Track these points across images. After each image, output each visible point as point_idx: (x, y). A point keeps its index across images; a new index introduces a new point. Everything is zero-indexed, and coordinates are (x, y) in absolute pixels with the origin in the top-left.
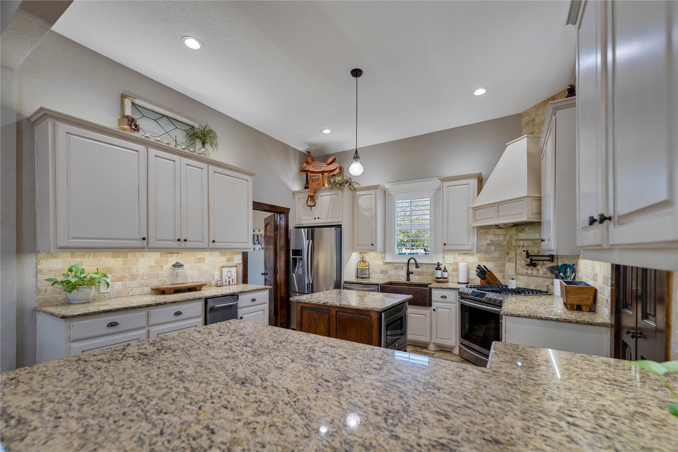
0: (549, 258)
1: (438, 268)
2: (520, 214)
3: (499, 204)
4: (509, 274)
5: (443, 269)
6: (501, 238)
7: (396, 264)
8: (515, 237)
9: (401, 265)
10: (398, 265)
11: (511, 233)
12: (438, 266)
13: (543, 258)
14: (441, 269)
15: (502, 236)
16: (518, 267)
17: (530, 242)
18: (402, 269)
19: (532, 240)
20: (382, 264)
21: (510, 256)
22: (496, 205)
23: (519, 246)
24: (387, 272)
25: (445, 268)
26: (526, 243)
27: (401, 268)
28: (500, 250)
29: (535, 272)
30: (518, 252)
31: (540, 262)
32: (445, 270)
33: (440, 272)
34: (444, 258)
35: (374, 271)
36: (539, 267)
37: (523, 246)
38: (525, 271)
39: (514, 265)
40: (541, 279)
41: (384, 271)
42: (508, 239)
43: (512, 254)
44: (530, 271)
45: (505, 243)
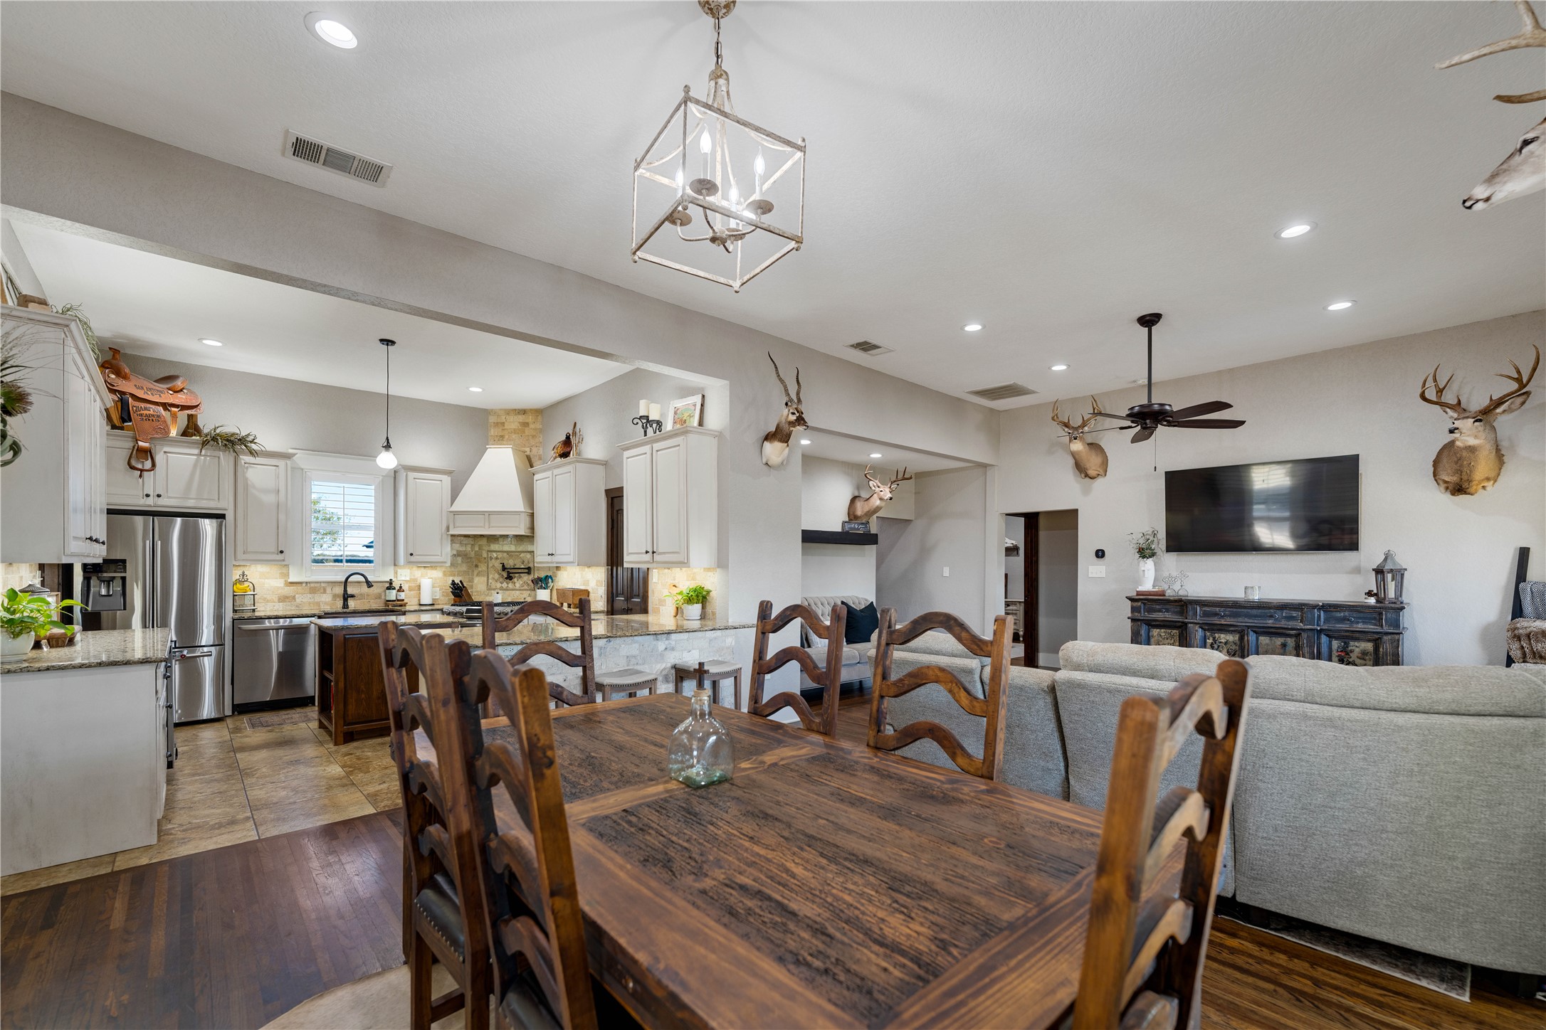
0: (526, 571)
1: (390, 587)
2: (516, 527)
3: (490, 513)
4: (479, 589)
5: (397, 588)
6: (469, 548)
7: (312, 585)
8: (486, 548)
9: (323, 585)
10: (316, 585)
11: (480, 543)
12: (391, 583)
13: (520, 571)
14: (394, 589)
15: (470, 546)
16: (490, 581)
17: (505, 554)
18: (325, 591)
19: (508, 552)
20: (282, 585)
21: (480, 569)
22: (486, 514)
23: (491, 558)
24: (294, 598)
25: (401, 587)
26: (500, 555)
27: (322, 591)
28: (468, 562)
29: (511, 585)
30: (490, 565)
31: (517, 575)
32: (401, 590)
33: (394, 592)
34: (396, 573)
35: (265, 599)
36: (515, 580)
37: (497, 558)
38: (499, 585)
39: (485, 579)
40: (517, 592)
41: (287, 597)
42: (477, 549)
43: (483, 567)
44: (505, 585)
45: (473, 554)
